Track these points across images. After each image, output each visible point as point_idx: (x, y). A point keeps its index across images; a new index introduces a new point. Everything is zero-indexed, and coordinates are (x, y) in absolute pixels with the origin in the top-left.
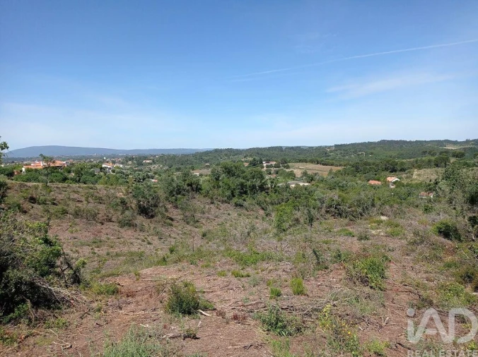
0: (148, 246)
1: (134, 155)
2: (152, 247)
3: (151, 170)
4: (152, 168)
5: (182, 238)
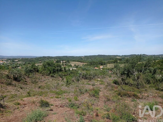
0: (18, 92)
1: (11, 58)
2: (20, 92)
3: (18, 64)
4: (18, 63)
5: (31, 89)
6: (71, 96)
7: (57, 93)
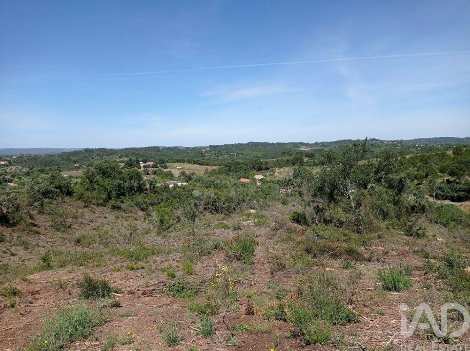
0: (12, 257)
2: (17, 258)
3: (6, 172)
4: (8, 170)
5: (52, 246)
6: (174, 262)
7: (130, 256)
